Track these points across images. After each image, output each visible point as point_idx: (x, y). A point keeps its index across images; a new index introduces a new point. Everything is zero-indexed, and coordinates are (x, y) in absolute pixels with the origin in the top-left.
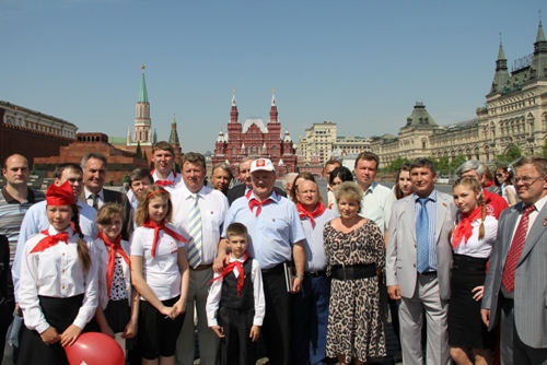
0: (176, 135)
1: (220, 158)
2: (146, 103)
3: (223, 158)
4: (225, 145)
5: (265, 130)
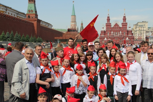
0: (83, 28)
1: (103, 37)
2: (75, 16)
3: (104, 37)
4: (105, 32)
5: (121, 26)
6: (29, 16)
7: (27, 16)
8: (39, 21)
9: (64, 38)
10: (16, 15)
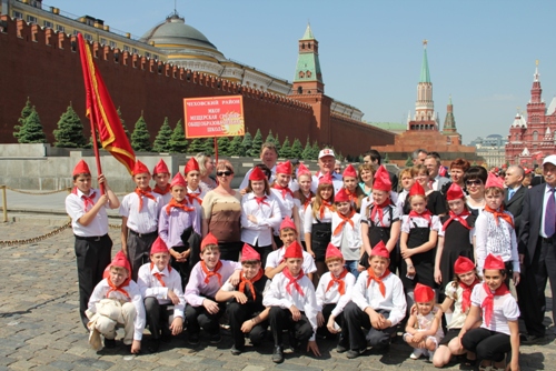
0: (453, 119)
1: (517, 146)
2: (429, 84)
3: (520, 146)
4: (523, 130)
6: (300, 90)
7: (295, 87)
8: (327, 101)
9: (400, 150)
10: (265, 86)
